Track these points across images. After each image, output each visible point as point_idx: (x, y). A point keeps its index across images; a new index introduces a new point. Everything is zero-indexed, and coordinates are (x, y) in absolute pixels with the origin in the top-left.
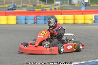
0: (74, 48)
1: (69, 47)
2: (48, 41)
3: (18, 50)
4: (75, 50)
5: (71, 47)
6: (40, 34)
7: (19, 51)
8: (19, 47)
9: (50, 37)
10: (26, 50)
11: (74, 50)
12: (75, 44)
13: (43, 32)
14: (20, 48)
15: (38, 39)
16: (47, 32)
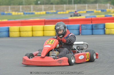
0: (87, 57)
1: (81, 57)
2: (56, 51)
3: (22, 62)
4: (88, 60)
5: (83, 57)
6: (47, 43)
7: (22, 64)
8: (23, 58)
9: (58, 46)
10: (31, 61)
11: (86, 60)
12: (88, 53)
13: (50, 41)
14: (25, 60)
15: (45, 48)
16: (54, 40)
